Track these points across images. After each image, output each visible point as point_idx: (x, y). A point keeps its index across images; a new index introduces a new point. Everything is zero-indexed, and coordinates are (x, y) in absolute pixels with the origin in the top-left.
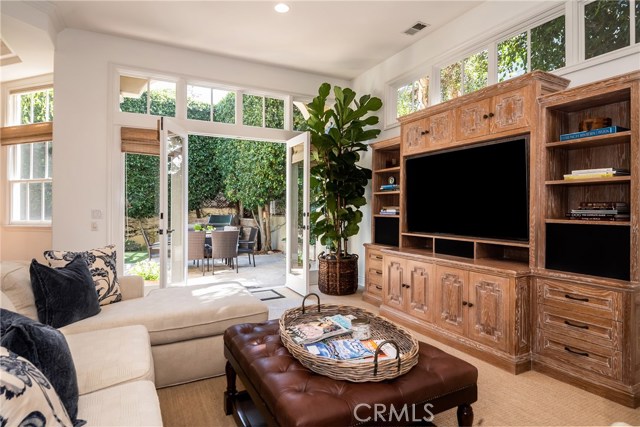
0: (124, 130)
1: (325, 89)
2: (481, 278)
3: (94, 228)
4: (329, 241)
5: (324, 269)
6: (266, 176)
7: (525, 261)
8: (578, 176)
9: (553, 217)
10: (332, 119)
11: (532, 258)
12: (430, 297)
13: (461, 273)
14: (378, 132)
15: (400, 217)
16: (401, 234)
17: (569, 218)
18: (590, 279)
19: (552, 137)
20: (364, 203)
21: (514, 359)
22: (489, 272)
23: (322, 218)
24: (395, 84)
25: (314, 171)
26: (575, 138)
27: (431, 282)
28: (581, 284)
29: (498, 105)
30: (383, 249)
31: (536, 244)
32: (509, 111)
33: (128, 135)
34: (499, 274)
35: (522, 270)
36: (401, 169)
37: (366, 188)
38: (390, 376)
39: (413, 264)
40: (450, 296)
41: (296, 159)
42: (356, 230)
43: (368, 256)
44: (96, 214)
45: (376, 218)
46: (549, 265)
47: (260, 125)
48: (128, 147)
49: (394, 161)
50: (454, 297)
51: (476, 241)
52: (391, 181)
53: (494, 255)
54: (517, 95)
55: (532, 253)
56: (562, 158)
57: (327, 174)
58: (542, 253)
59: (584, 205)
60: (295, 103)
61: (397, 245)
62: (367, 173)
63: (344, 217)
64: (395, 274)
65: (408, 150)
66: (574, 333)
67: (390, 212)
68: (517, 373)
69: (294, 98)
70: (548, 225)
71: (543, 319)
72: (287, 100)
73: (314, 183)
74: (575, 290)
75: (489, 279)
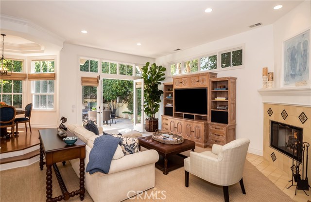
0: (82, 78)
1: (148, 64)
2: (196, 125)
3: (73, 111)
4: (149, 114)
5: (148, 123)
6: (117, 88)
7: (206, 120)
8: (218, 99)
9: (213, 109)
10: (150, 74)
11: (208, 119)
12: (183, 130)
13: (191, 123)
14: (165, 78)
15: (173, 107)
16: (173, 112)
17: (216, 109)
18: (220, 124)
19: (213, 89)
20: (160, 101)
21: (203, 144)
22: (198, 123)
23: (147, 106)
24: (170, 64)
25: (145, 91)
26: (218, 90)
27: (183, 126)
28: (218, 125)
29: (200, 78)
30: (168, 117)
31: (209, 116)
32: (203, 81)
33: (84, 80)
34: (200, 123)
35: (206, 122)
36: (173, 92)
37: (161, 97)
38: (180, 143)
39: (178, 121)
40: (188, 130)
41: (138, 86)
42: (157, 111)
43: (163, 119)
44: (74, 106)
45: (165, 107)
46: (212, 121)
47: (125, 75)
48: (84, 84)
49: (171, 89)
50: (189, 130)
51: (195, 115)
52: (170, 95)
53: (199, 118)
54: (205, 77)
55: (208, 118)
56: (215, 94)
57: (149, 92)
58: (210, 118)
59: (220, 106)
60: (136, 67)
61: (172, 115)
62: (161, 92)
63: (154, 106)
64: (172, 124)
65: (176, 87)
66: (217, 137)
67: (169, 105)
68: (204, 148)
69: (136, 65)
70: (212, 111)
71: (210, 134)
72: (134, 66)
73: (145, 95)
74: (217, 127)
75: (198, 125)
